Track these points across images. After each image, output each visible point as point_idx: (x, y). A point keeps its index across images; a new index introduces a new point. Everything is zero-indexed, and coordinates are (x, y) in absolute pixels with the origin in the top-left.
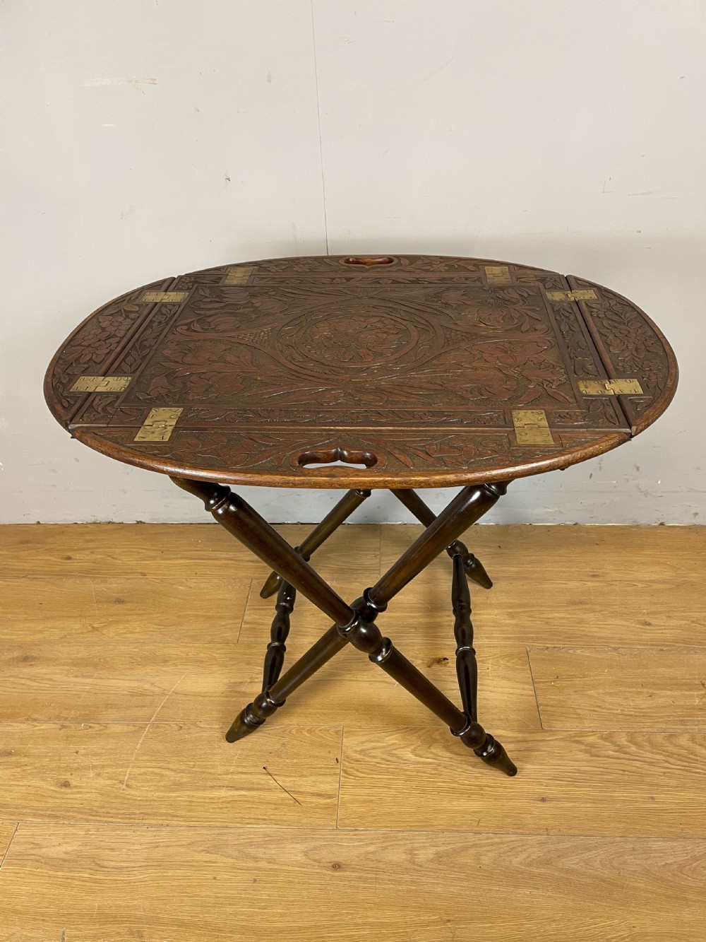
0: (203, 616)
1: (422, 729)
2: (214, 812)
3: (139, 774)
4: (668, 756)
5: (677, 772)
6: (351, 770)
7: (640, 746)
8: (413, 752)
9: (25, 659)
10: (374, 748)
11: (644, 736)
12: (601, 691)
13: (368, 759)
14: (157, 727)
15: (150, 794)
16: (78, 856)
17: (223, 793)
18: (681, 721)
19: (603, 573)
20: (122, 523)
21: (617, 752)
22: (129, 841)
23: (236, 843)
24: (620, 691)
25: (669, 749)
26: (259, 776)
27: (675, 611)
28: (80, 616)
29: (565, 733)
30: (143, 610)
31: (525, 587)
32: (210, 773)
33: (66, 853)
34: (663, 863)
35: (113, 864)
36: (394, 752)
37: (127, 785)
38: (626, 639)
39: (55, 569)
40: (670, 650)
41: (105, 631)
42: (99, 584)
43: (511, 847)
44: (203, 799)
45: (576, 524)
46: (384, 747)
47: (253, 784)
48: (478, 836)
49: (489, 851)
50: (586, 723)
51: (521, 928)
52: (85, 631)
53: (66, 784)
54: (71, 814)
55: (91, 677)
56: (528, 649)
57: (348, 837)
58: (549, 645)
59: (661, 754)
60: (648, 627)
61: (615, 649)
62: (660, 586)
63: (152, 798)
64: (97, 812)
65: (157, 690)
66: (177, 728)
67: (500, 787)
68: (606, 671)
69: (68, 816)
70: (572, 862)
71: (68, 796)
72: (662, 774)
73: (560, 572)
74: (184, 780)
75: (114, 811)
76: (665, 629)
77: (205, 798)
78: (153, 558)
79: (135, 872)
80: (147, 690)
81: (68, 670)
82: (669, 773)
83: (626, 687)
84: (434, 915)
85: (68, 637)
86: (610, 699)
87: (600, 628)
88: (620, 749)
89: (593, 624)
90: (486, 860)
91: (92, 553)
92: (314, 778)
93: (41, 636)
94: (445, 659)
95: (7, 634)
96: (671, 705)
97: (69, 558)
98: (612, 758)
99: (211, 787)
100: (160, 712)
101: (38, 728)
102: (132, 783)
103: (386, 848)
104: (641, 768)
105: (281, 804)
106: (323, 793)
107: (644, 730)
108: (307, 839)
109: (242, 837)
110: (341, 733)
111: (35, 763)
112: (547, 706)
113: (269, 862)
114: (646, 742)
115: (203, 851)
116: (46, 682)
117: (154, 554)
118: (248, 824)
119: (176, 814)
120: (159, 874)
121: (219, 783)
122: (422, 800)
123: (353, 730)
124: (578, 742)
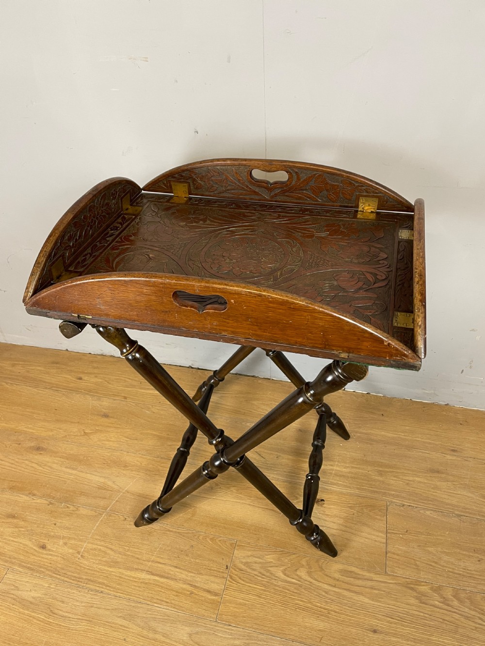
0: (158, 436)
1: (294, 554)
2: (134, 589)
3: (91, 549)
6: (236, 577)
7: (461, 601)
8: (284, 572)
9: (38, 449)
10: (256, 563)
11: (466, 593)
12: (439, 549)
13: (249, 570)
14: (110, 516)
15: (95, 566)
16: (40, 602)
17: (143, 575)
19: (461, 449)
21: (442, 603)
22: (75, 598)
23: (145, 616)
24: (455, 552)
26: (170, 568)
28: (79, 422)
29: (403, 580)
30: (120, 425)
31: (396, 451)
32: (138, 558)
33: (33, 598)
35: (61, 612)
36: (269, 569)
37: (82, 556)
38: (469, 509)
39: (70, 385)
41: (91, 437)
42: (95, 401)
44: (129, 577)
45: (448, 405)
46: (263, 563)
47: (165, 572)
50: (422, 574)
52: (79, 434)
53: (43, 547)
54: (43, 570)
55: (76, 469)
56: (388, 504)
57: (223, 630)
58: (406, 504)
59: (476, 611)
61: (458, 516)
63: (96, 569)
64: (59, 572)
65: (116, 487)
66: (123, 518)
67: (342, 614)
69: (40, 570)
71: (43, 556)
72: (474, 628)
73: (428, 443)
74: (119, 560)
75: (70, 573)
77: (131, 577)
78: (134, 386)
79: (74, 622)
80: (109, 486)
81: (62, 462)
83: (461, 549)
85: (68, 437)
86: (446, 558)
87: (449, 496)
88: (445, 601)
89: (444, 492)
91: (96, 377)
92: (207, 577)
93: (51, 433)
94: (322, 500)
95: (31, 428)
97: (80, 379)
98: (436, 607)
99: (136, 569)
100: (114, 504)
101: (35, 501)
102: (86, 554)
104: (457, 620)
105: (181, 593)
106: (212, 591)
107: (468, 588)
108: (193, 624)
109: (149, 612)
110: (234, 546)
111: (28, 527)
112: (394, 554)
113: (164, 636)
114: (467, 599)
115: (121, 617)
116: (47, 468)
117: (135, 383)
118: (155, 603)
119: (109, 585)
120: (89, 628)
121: (142, 567)
122: (282, 612)
123: (243, 544)
124: (412, 589)
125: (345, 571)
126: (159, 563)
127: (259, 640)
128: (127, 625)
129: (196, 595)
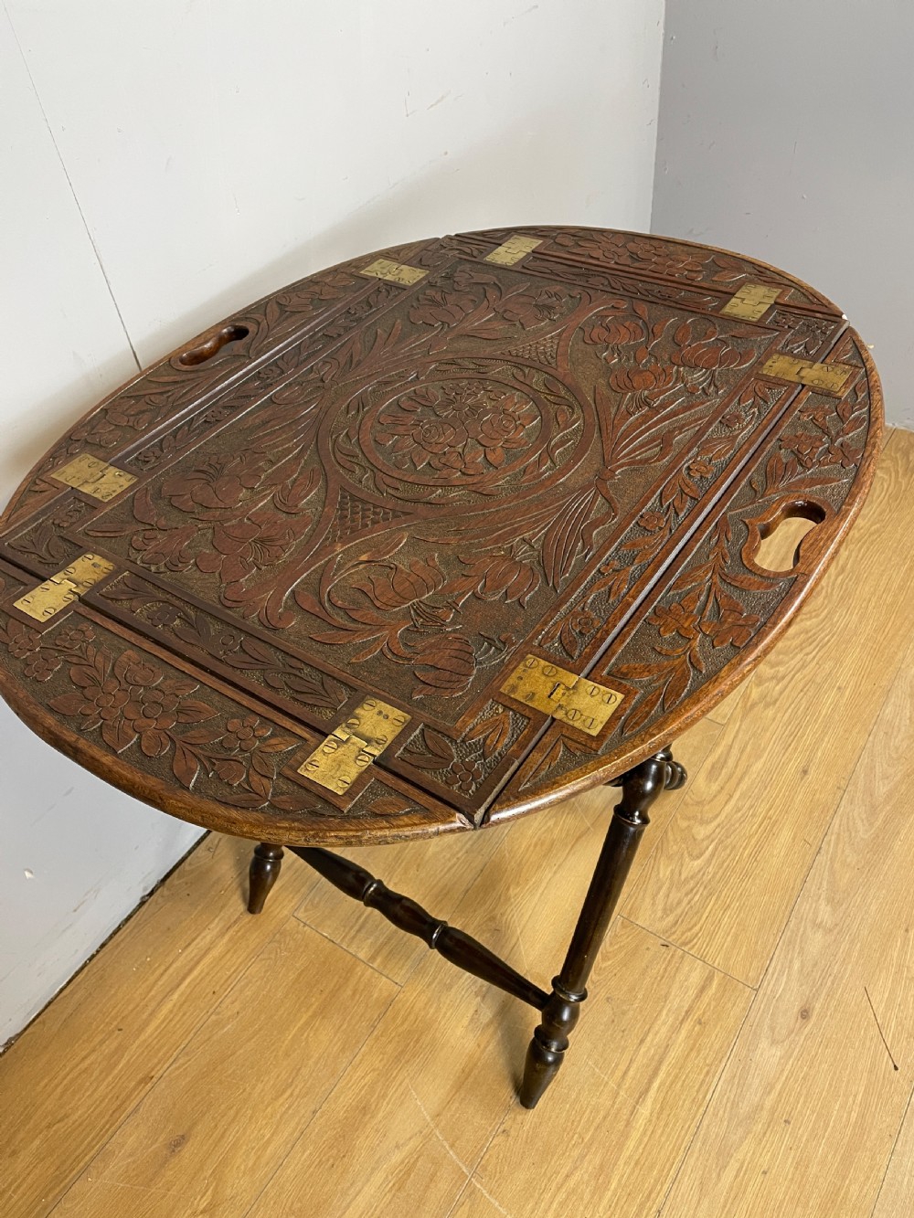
1: (666, 832)
2: (668, 1136)
4: (801, 650)
5: (821, 654)
6: (685, 935)
7: (782, 662)
8: (693, 858)
10: (668, 896)
13: (679, 911)
14: (485, 1169)
17: (645, 1111)
23: (726, 1123)
25: (793, 644)
26: (641, 1052)
29: (739, 710)
30: (228, 1109)
32: (605, 1118)
36: (683, 877)
41: (230, 1192)
43: (846, 828)
44: (639, 1144)
46: (671, 885)
47: (648, 1066)
48: (822, 852)
49: (843, 851)
57: (772, 983)
59: (795, 654)
66: (502, 1138)
67: (774, 801)
70: (881, 788)
72: (817, 666)
74: (597, 1161)
77: (640, 1140)
80: (402, 1162)
82: (818, 660)
84: (897, 942)
88: (777, 678)
90: (852, 859)
92: (676, 986)
98: (784, 690)
99: (626, 1126)
100: (457, 1154)
103: (802, 949)
104: (804, 678)
105: (696, 1041)
106: (702, 983)
108: (755, 1032)
109: (721, 1112)
110: (628, 923)
113: (769, 1093)
115: (719, 1175)
117: (111, 1044)
118: (704, 1097)
119: (647, 1192)
121: (626, 1111)
122: (758, 881)
123: (628, 907)
124: (753, 706)
125: (710, 772)
126: (625, 1073)
127: (798, 929)
128: (737, 1165)
129: (704, 1013)
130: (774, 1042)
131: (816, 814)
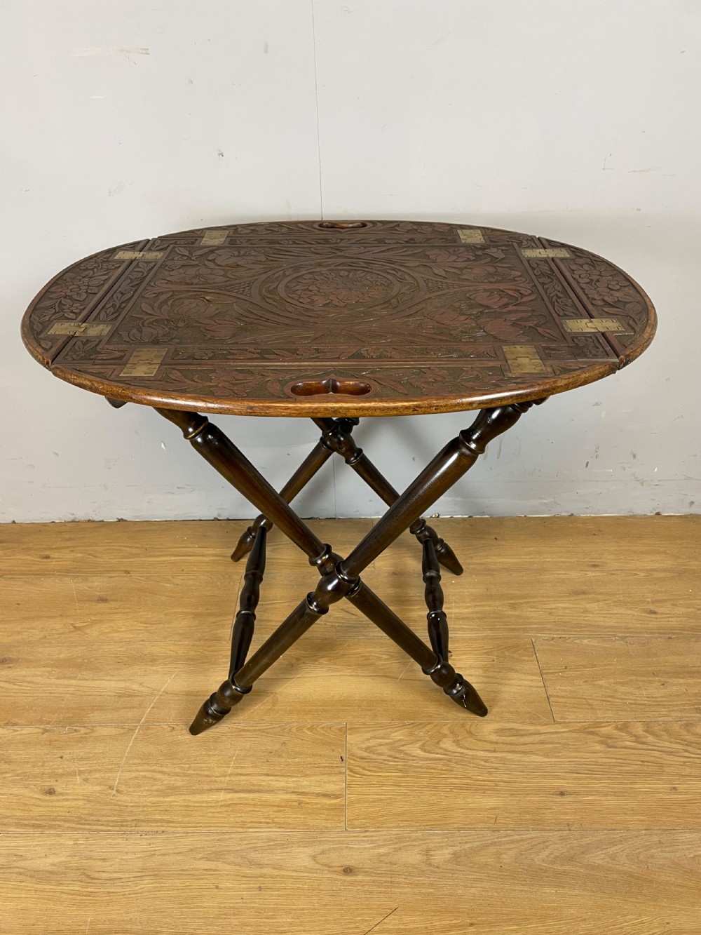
0: (192, 613)
1: (430, 723)
2: (213, 817)
3: (130, 779)
4: (687, 745)
5: (697, 761)
6: (358, 768)
7: (657, 736)
8: (422, 748)
10: (380, 745)
11: (660, 725)
12: (612, 681)
13: (374, 756)
14: (147, 729)
16: (67, 868)
17: (222, 796)
18: (696, 709)
19: (603, 562)
20: (103, 521)
21: (634, 742)
22: (121, 850)
23: (239, 848)
24: (631, 680)
25: (687, 737)
26: (260, 778)
27: (679, 599)
28: (61, 615)
29: (579, 725)
30: (129, 608)
31: (524, 578)
32: (207, 776)
33: (53, 865)
34: (692, 856)
35: (104, 875)
36: (402, 748)
37: (117, 791)
38: (633, 628)
39: (33, 569)
40: (678, 638)
41: (88, 631)
42: (81, 583)
43: (533, 843)
44: (199, 803)
45: (572, 515)
46: (390, 744)
47: (253, 785)
48: (496, 833)
49: (510, 849)
50: (599, 714)
51: (550, 929)
52: (67, 630)
54: (57, 823)
55: (75, 678)
56: (533, 641)
57: (359, 839)
58: (555, 636)
59: (680, 743)
60: (653, 616)
61: (623, 638)
62: (663, 575)
63: (145, 804)
64: (86, 820)
65: (146, 690)
66: (169, 729)
67: (515, 782)
68: (615, 660)
69: (54, 825)
70: (597, 858)
71: (54, 804)
72: (682, 763)
73: (561, 562)
74: (179, 784)
75: (105, 819)
76: (671, 617)
77: (203, 802)
78: (137, 556)
79: (130, 884)
80: (135, 690)
81: (49, 672)
82: (690, 762)
83: (637, 676)
84: (455, 920)
85: (48, 637)
86: (622, 689)
87: (605, 617)
88: (637, 739)
89: (597, 614)
90: (506, 859)
91: (72, 551)
92: (318, 778)
93: (19, 637)
96: (685, 693)
97: (47, 557)
98: (629, 748)
99: (208, 790)
100: (150, 712)
101: (18, 733)
102: (123, 788)
103: (400, 849)
104: (659, 758)
105: (286, 806)
106: (329, 793)
107: (660, 719)
108: (314, 842)
109: (245, 842)
110: (344, 731)
111: (16, 770)
112: (558, 696)
113: (274, 868)
114: (662, 731)
115: (202, 858)
116: (27, 684)
117: (138, 551)
118: (250, 828)
119: (171, 820)
120: (156, 885)
121: (217, 786)
122: (434, 797)
123: (356, 726)
124: (593, 733)
125: (503, 729)
126: (241, 775)
127: (414, 840)
128: (215, 868)
129: (308, 803)
130: (314, 858)
131: (528, 817)
